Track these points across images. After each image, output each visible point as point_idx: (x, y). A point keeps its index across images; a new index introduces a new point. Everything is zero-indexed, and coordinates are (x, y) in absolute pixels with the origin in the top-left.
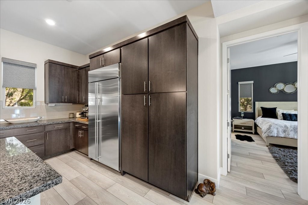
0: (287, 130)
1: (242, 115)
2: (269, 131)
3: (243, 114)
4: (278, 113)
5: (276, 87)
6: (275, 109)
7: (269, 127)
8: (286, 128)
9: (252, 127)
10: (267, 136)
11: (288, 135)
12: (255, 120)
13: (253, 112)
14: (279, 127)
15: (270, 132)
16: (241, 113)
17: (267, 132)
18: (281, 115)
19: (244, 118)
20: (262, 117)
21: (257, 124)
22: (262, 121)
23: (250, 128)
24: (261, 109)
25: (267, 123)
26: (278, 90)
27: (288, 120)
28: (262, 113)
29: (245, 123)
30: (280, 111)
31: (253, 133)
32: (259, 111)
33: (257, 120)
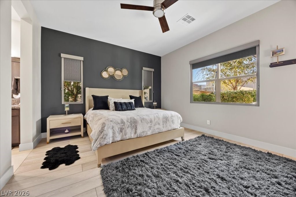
0: (124, 127)
1: (67, 109)
2: (101, 136)
3: (67, 107)
4: (109, 103)
5: (107, 71)
6: (107, 97)
7: (102, 128)
8: (123, 124)
9: (80, 126)
10: (99, 146)
11: (126, 135)
12: (84, 114)
13: (82, 103)
14: (114, 125)
15: (104, 137)
16: (64, 105)
17: (98, 138)
18: (113, 105)
19: (70, 113)
20: (94, 109)
21: (87, 120)
22: (92, 115)
23: (78, 128)
24: (92, 98)
25: (99, 119)
26: (109, 75)
27: (119, 111)
28: (93, 104)
29: (70, 123)
30: (112, 100)
31: (82, 135)
32: (89, 101)
33: (87, 114)
